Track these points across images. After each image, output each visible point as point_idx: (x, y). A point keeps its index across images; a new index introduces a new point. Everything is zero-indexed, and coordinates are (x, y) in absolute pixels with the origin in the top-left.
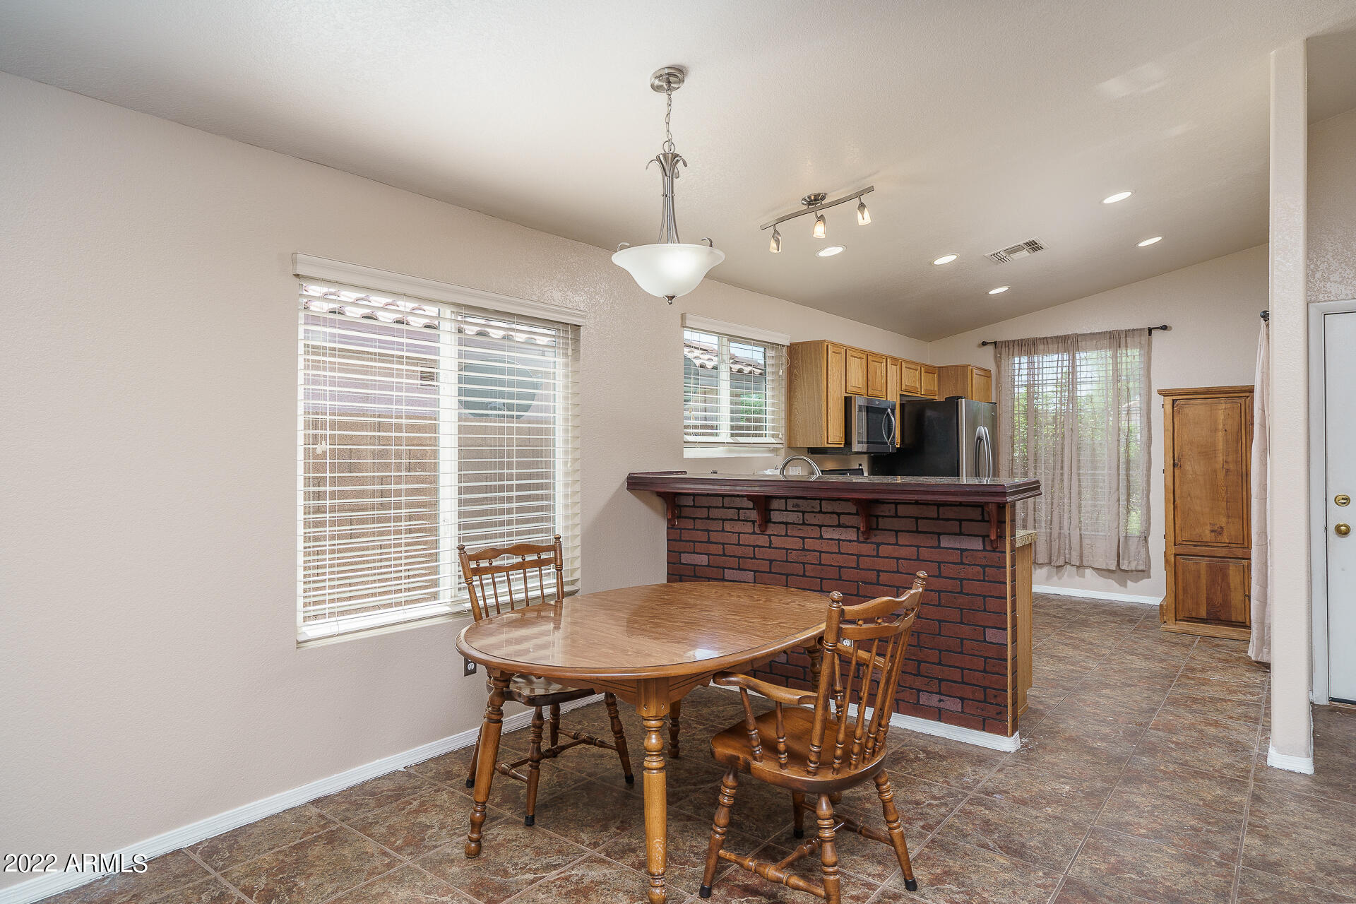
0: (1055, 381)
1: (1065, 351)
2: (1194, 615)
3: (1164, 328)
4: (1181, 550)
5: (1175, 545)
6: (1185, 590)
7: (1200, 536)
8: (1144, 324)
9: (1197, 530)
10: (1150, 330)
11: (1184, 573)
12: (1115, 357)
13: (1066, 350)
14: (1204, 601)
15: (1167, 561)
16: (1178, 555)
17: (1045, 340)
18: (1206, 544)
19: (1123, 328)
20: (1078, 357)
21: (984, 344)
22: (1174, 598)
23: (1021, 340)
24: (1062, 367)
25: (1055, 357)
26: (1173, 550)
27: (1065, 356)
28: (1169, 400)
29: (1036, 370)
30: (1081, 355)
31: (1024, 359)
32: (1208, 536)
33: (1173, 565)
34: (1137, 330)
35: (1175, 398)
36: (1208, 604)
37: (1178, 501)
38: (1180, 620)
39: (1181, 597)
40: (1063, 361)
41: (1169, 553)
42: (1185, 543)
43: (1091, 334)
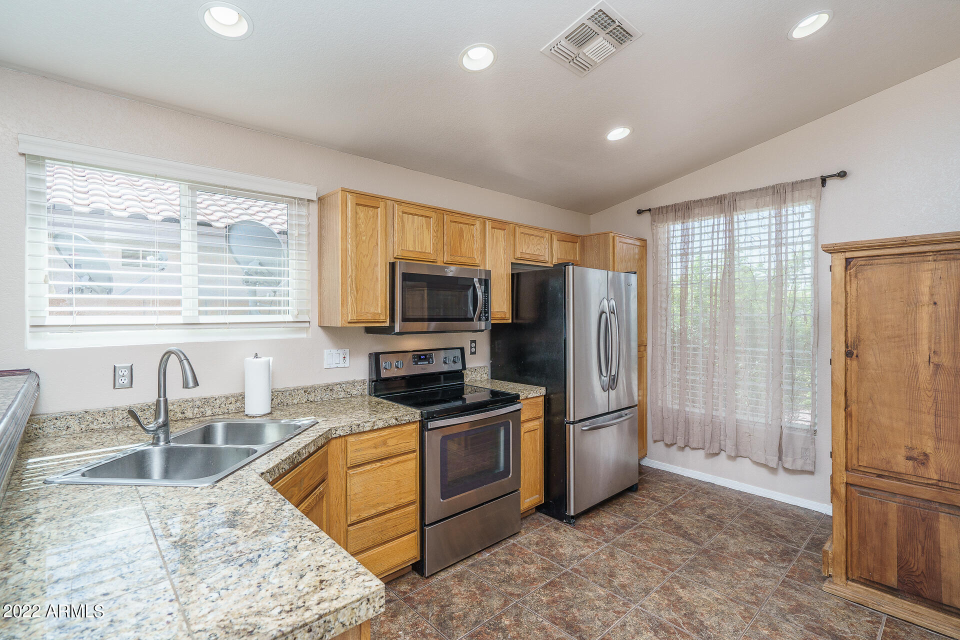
0: (710, 249)
1: (721, 213)
2: (876, 578)
3: (842, 175)
4: (856, 478)
5: (847, 469)
6: (862, 539)
7: (889, 462)
8: (817, 174)
9: (883, 453)
10: (824, 180)
11: (860, 514)
12: (779, 215)
13: (722, 211)
14: (894, 562)
15: (834, 492)
16: (851, 485)
17: (700, 203)
18: (898, 477)
19: (790, 181)
20: (736, 220)
21: (640, 212)
22: (844, 547)
23: (675, 205)
24: (718, 232)
25: (711, 222)
26: (843, 477)
27: (722, 219)
28: (840, 259)
29: (690, 237)
30: (739, 216)
31: (678, 226)
32: (901, 464)
33: (844, 500)
34: (807, 180)
35: (849, 255)
36: (900, 568)
37: (854, 408)
38: (853, 581)
39: (855, 548)
40: (719, 225)
41: (838, 480)
42: (862, 469)
43: (750, 191)
